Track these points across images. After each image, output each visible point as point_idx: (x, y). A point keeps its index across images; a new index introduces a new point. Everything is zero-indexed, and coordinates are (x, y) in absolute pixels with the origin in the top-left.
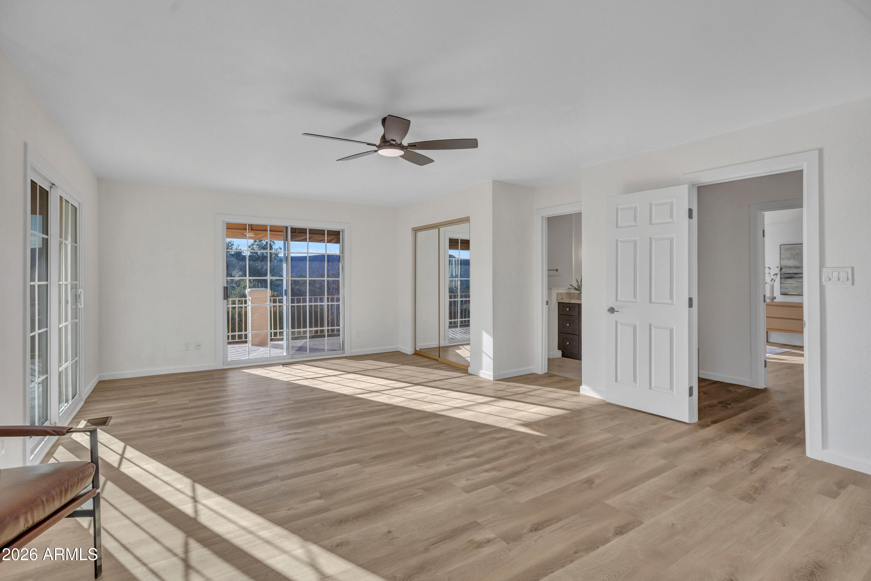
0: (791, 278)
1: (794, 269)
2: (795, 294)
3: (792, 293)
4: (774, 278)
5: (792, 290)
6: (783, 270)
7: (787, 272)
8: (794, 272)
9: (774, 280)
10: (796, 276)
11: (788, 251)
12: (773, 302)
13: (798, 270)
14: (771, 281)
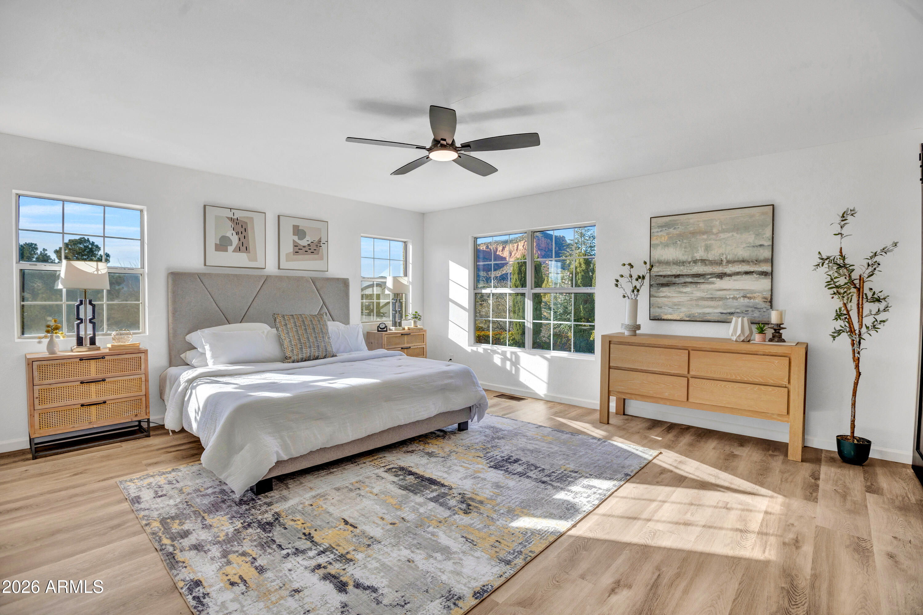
0: (669, 286)
1: (675, 266)
2: (675, 319)
3: (669, 317)
4: (637, 284)
5: (670, 310)
6: (655, 269)
7: (661, 273)
8: (674, 272)
9: (638, 291)
10: (677, 280)
11: (664, 229)
12: (635, 335)
13: (682, 268)
14: (633, 291)
